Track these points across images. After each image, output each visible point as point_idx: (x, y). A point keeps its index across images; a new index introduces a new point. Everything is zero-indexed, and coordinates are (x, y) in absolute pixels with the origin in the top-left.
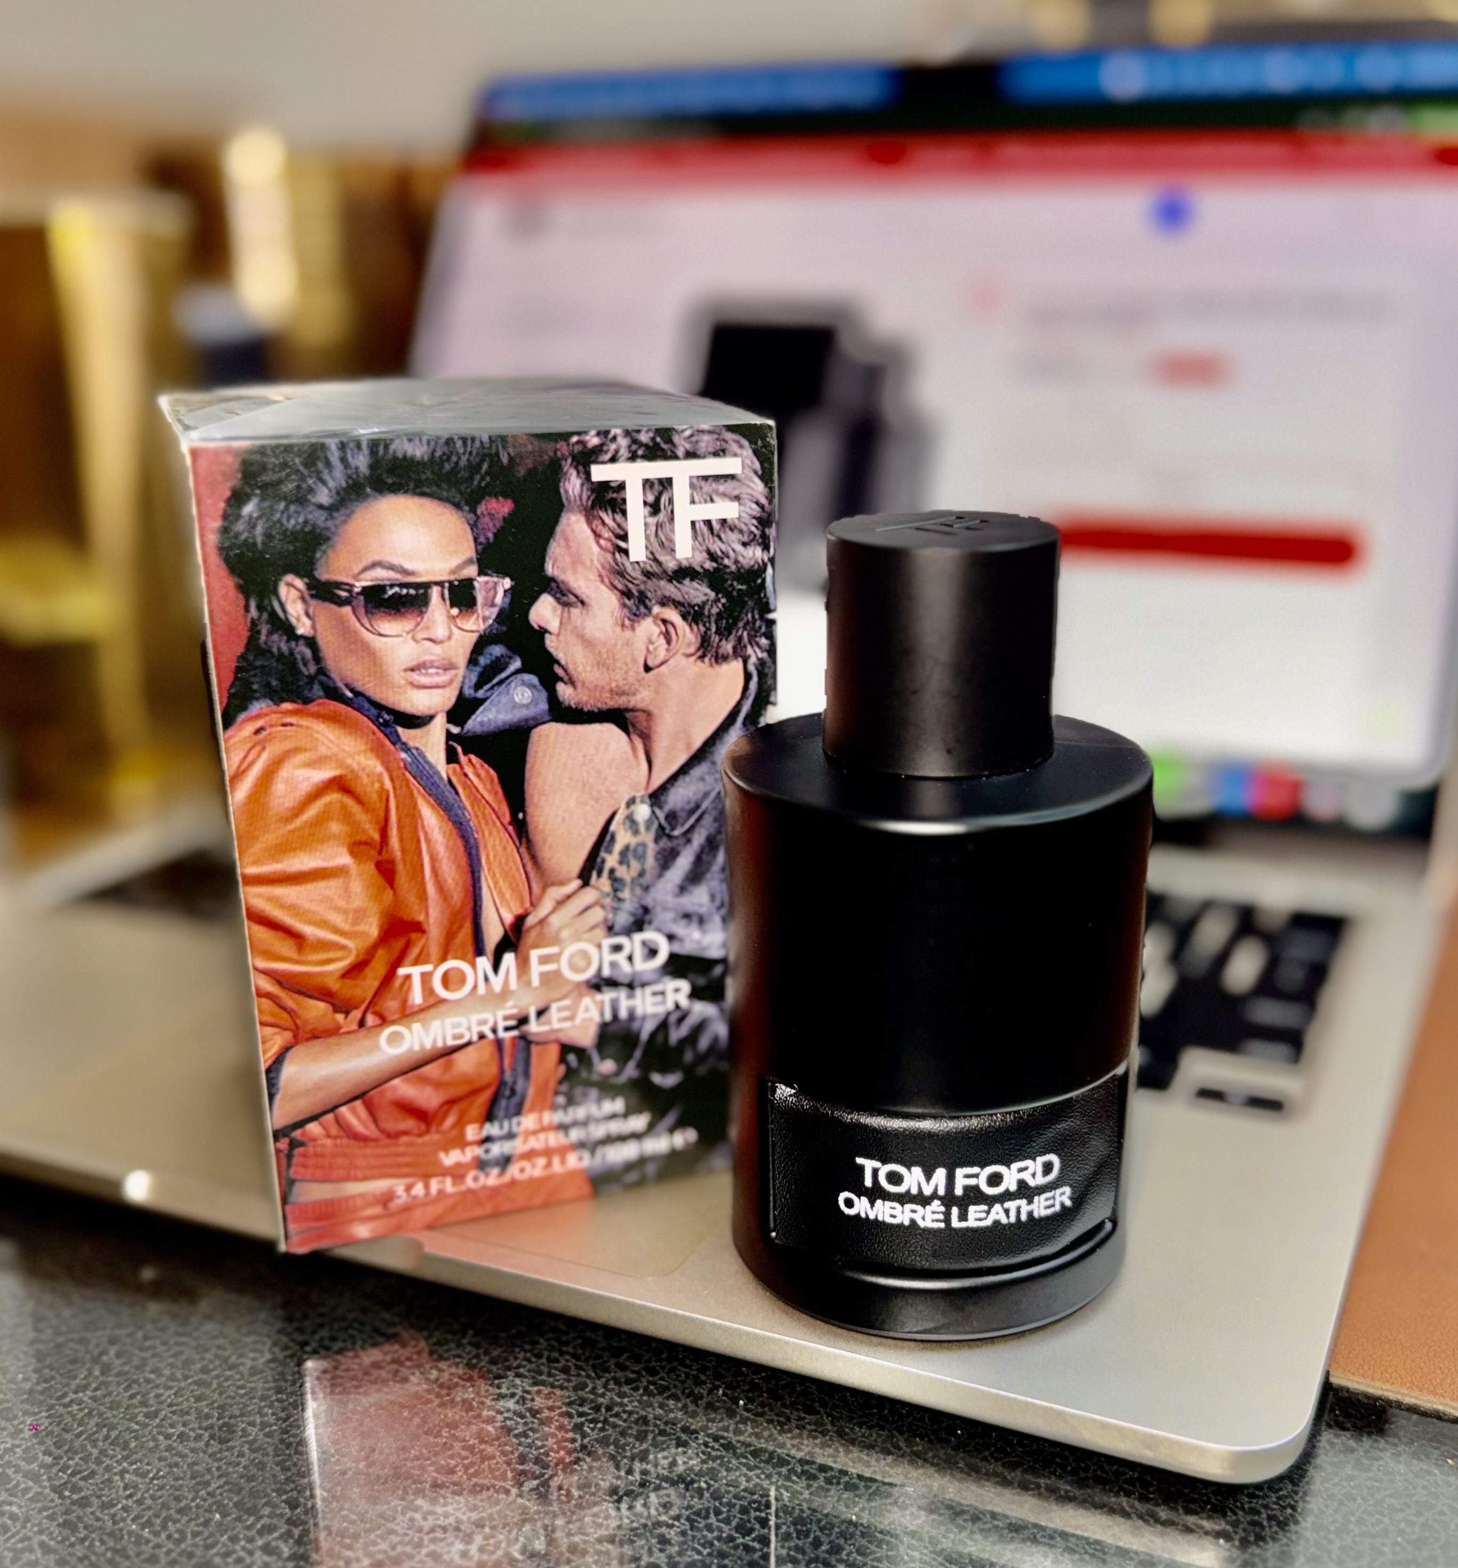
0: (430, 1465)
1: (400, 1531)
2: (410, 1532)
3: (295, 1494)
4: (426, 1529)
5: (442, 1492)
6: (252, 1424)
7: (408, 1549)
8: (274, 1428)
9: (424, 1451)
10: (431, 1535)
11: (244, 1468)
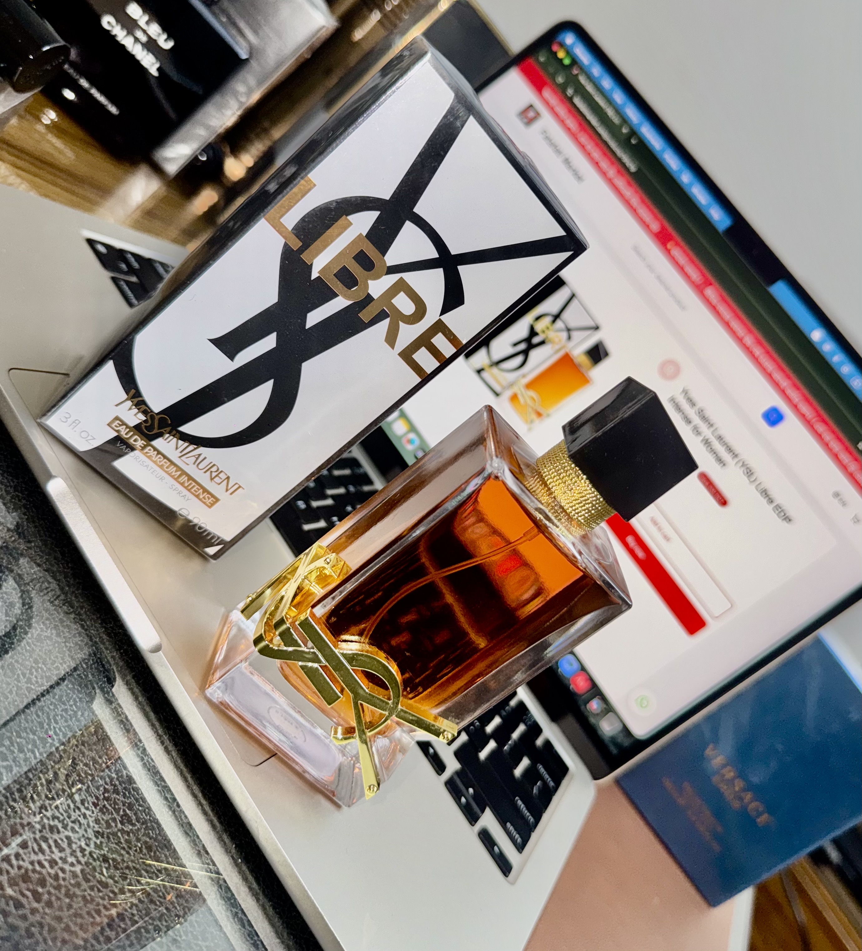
0: (90, 775)
1: (61, 810)
2: (65, 815)
3: (24, 742)
4: (73, 818)
5: (89, 798)
6: (24, 675)
7: (60, 826)
8: (32, 687)
9: (91, 763)
10: (73, 825)
11: (9, 703)
